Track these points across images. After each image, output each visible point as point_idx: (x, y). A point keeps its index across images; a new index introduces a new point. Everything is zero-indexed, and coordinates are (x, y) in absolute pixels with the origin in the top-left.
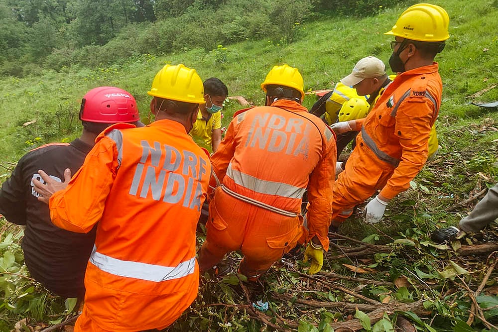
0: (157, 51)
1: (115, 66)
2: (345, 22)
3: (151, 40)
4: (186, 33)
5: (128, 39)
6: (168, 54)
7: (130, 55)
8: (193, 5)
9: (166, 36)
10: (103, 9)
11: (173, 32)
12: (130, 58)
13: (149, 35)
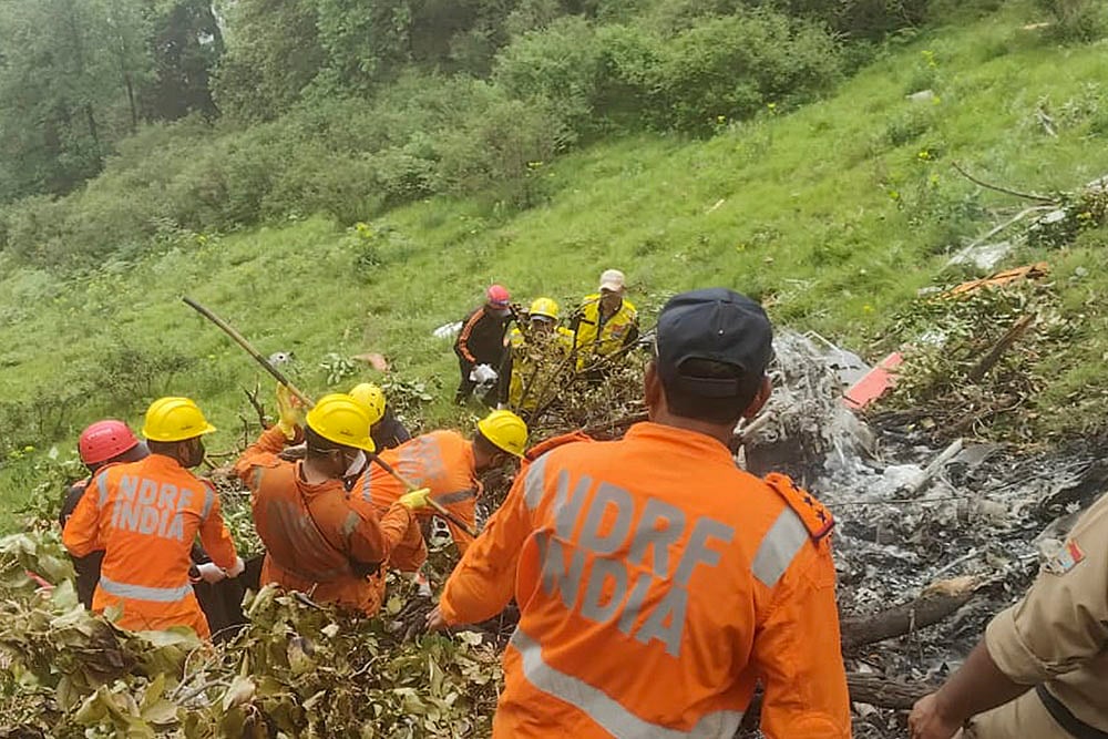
0: (222, 217)
1: (113, 265)
2: (651, 152)
3: (207, 192)
4: (295, 174)
5: (146, 184)
6: (250, 229)
7: (152, 231)
8: (314, 83)
9: (243, 181)
10: (66, 83)
11: (260, 169)
12: (153, 239)
13: (199, 179)
